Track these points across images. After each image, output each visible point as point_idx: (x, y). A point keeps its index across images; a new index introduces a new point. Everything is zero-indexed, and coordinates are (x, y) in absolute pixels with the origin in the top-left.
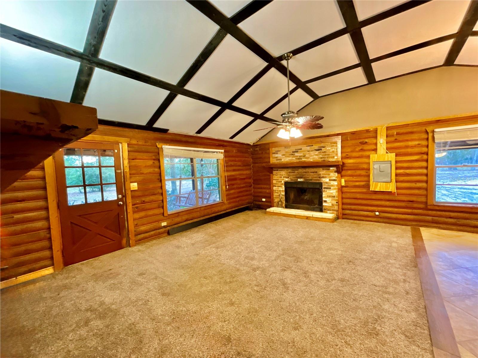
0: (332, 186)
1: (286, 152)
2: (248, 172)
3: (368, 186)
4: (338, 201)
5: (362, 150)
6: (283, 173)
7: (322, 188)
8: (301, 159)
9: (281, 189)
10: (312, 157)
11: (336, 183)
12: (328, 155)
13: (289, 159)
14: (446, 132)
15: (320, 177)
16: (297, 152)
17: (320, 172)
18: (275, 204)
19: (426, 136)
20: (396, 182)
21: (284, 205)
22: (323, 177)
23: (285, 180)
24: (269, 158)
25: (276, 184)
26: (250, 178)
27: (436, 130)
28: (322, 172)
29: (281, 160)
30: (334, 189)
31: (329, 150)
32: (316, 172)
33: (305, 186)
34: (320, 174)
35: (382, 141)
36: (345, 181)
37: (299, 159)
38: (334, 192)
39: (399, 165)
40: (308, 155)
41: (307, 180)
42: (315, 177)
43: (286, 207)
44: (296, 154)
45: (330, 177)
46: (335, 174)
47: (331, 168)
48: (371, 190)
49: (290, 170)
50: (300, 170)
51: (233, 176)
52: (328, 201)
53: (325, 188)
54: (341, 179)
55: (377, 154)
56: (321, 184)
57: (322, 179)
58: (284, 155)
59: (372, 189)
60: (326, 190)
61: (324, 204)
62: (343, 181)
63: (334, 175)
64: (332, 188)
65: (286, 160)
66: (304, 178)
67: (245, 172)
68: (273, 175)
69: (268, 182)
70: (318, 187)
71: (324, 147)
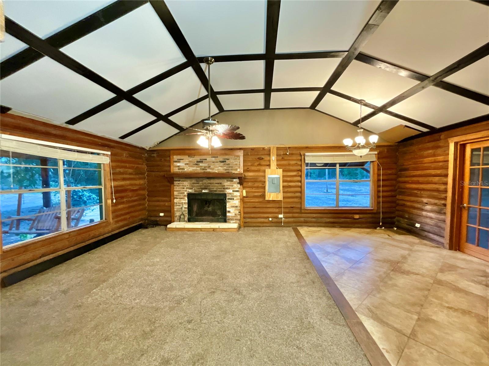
0: (236, 196)
1: (190, 161)
2: (142, 182)
3: (263, 196)
4: (241, 211)
5: (260, 165)
6: (187, 183)
7: (226, 199)
8: (206, 170)
9: (183, 201)
10: (217, 168)
11: (238, 194)
12: (232, 167)
13: (193, 169)
14: (311, 156)
15: (224, 188)
16: (202, 162)
17: (225, 183)
18: (176, 219)
19: (300, 158)
20: (283, 192)
21: (186, 219)
22: (227, 188)
23: (189, 191)
24: (170, 166)
25: (177, 195)
26: (144, 189)
27: (307, 154)
28: (226, 183)
29: (184, 169)
30: (237, 199)
31: (233, 162)
32: (221, 184)
33: (210, 197)
34: (224, 186)
35: (273, 158)
36: (246, 192)
37: (203, 169)
38: (237, 202)
39: (285, 179)
40: (213, 166)
41: (212, 191)
42: (220, 188)
43: (189, 220)
44: (201, 164)
45: (234, 188)
47: (234, 180)
49: (194, 181)
50: (206, 181)
51: (122, 186)
52: (231, 211)
53: (229, 199)
54: (243, 190)
55: (270, 169)
56: (225, 195)
57: (226, 190)
58: (187, 164)
59: (267, 199)
60: (229, 200)
61: (228, 214)
62: (244, 191)
63: (237, 186)
64: (235, 198)
65: (189, 170)
66: (209, 189)
67: (137, 182)
68: (174, 186)
69: (168, 194)
70: (222, 198)
71: (228, 160)
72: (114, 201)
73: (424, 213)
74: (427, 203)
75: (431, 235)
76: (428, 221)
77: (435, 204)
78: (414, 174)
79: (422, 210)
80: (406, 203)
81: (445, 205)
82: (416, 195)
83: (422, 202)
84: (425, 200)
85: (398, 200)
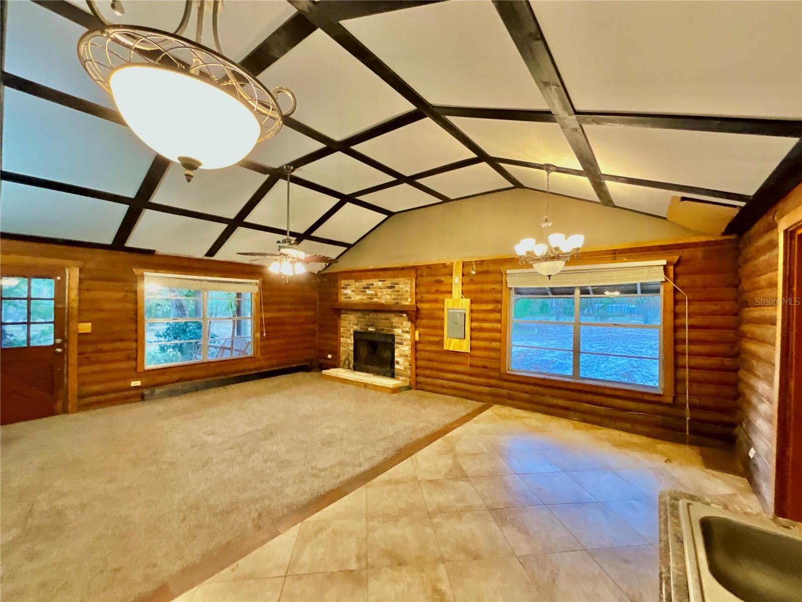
0: (405, 340)
1: (356, 287)
2: (310, 313)
3: (441, 343)
4: (412, 363)
5: (437, 292)
6: (352, 317)
7: (394, 344)
8: (373, 299)
9: (349, 341)
10: (384, 297)
11: (408, 336)
12: (402, 295)
13: (360, 297)
14: (518, 275)
15: (392, 327)
16: (368, 288)
17: (392, 319)
18: (342, 364)
19: (500, 279)
20: (471, 339)
21: (351, 366)
22: (396, 327)
23: (354, 328)
24: (337, 294)
25: (343, 333)
26: (313, 323)
27: (508, 272)
28: (395, 319)
29: (350, 298)
30: (407, 345)
31: (403, 288)
32: (388, 319)
33: (376, 339)
34: (392, 323)
35: (457, 280)
36: (419, 334)
37: (370, 298)
38: (407, 349)
39: (475, 315)
40: (381, 294)
41: (379, 330)
42: (387, 327)
43: (355, 369)
44: (368, 292)
45: (403, 327)
46: (408, 323)
47: (404, 315)
48: (444, 349)
49: (360, 314)
50: (372, 315)
51: (278, 318)
52: (400, 362)
53: (397, 343)
54: (415, 331)
55: (451, 298)
56: (393, 337)
57: (395, 329)
58: (354, 291)
59: (446, 347)
60: (398, 345)
61: (397, 366)
62: (417, 333)
63: (407, 325)
64: (405, 343)
65: (356, 299)
66: (376, 327)
67: (304, 313)
68: (341, 319)
69: (335, 329)
70: (390, 340)
71: (397, 284)
72: (265, 334)
74: (763, 397)
76: (762, 443)
84: (762, 387)
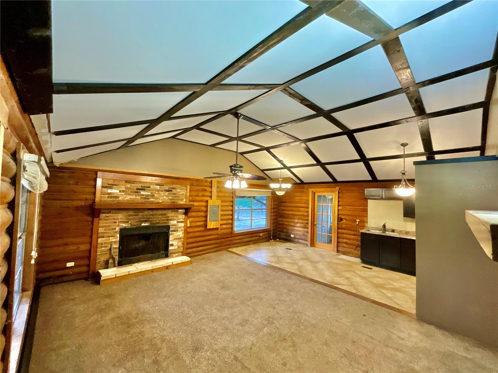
0: (180, 227)
1: (127, 188)
3: (206, 226)
4: (184, 242)
5: (203, 195)
6: (120, 216)
7: (169, 232)
8: (149, 199)
9: (112, 239)
10: (161, 198)
11: (183, 225)
12: (178, 197)
13: (131, 197)
15: (167, 220)
16: (144, 190)
17: (169, 214)
20: (221, 220)
21: (116, 263)
22: (172, 220)
23: (121, 226)
24: (95, 193)
25: (103, 233)
28: (171, 214)
29: (118, 197)
30: (181, 231)
31: (179, 192)
32: (165, 215)
33: (150, 231)
34: (168, 217)
35: (214, 190)
36: (190, 222)
37: (145, 198)
38: (180, 234)
39: (223, 208)
40: (158, 195)
41: (153, 223)
42: (163, 220)
44: (142, 193)
45: (178, 219)
46: (183, 215)
47: (180, 210)
48: (208, 228)
49: (131, 213)
50: (146, 213)
52: (174, 244)
53: (172, 231)
54: (187, 220)
55: (212, 199)
56: (168, 227)
57: (170, 221)
58: (123, 191)
60: (173, 232)
61: (171, 248)
62: (188, 222)
63: (182, 217)
64: (179, 230)
65: (126, 199)
66: (150, 222)
68: (100, 219)
69: (89, 231)
70: (164, 230)
71: (174, 189)
73: (296, 228)
74: (297, 223)
75: (300, 240)
76: (299, 232)
77: (302, 223)
78: (290, 205)
79: (295, 226)
80: (284, 223)
81: (307, 223)
82: (291, 218)
83: (294, 222)
84: (296, 221)
85: (279, 221)
